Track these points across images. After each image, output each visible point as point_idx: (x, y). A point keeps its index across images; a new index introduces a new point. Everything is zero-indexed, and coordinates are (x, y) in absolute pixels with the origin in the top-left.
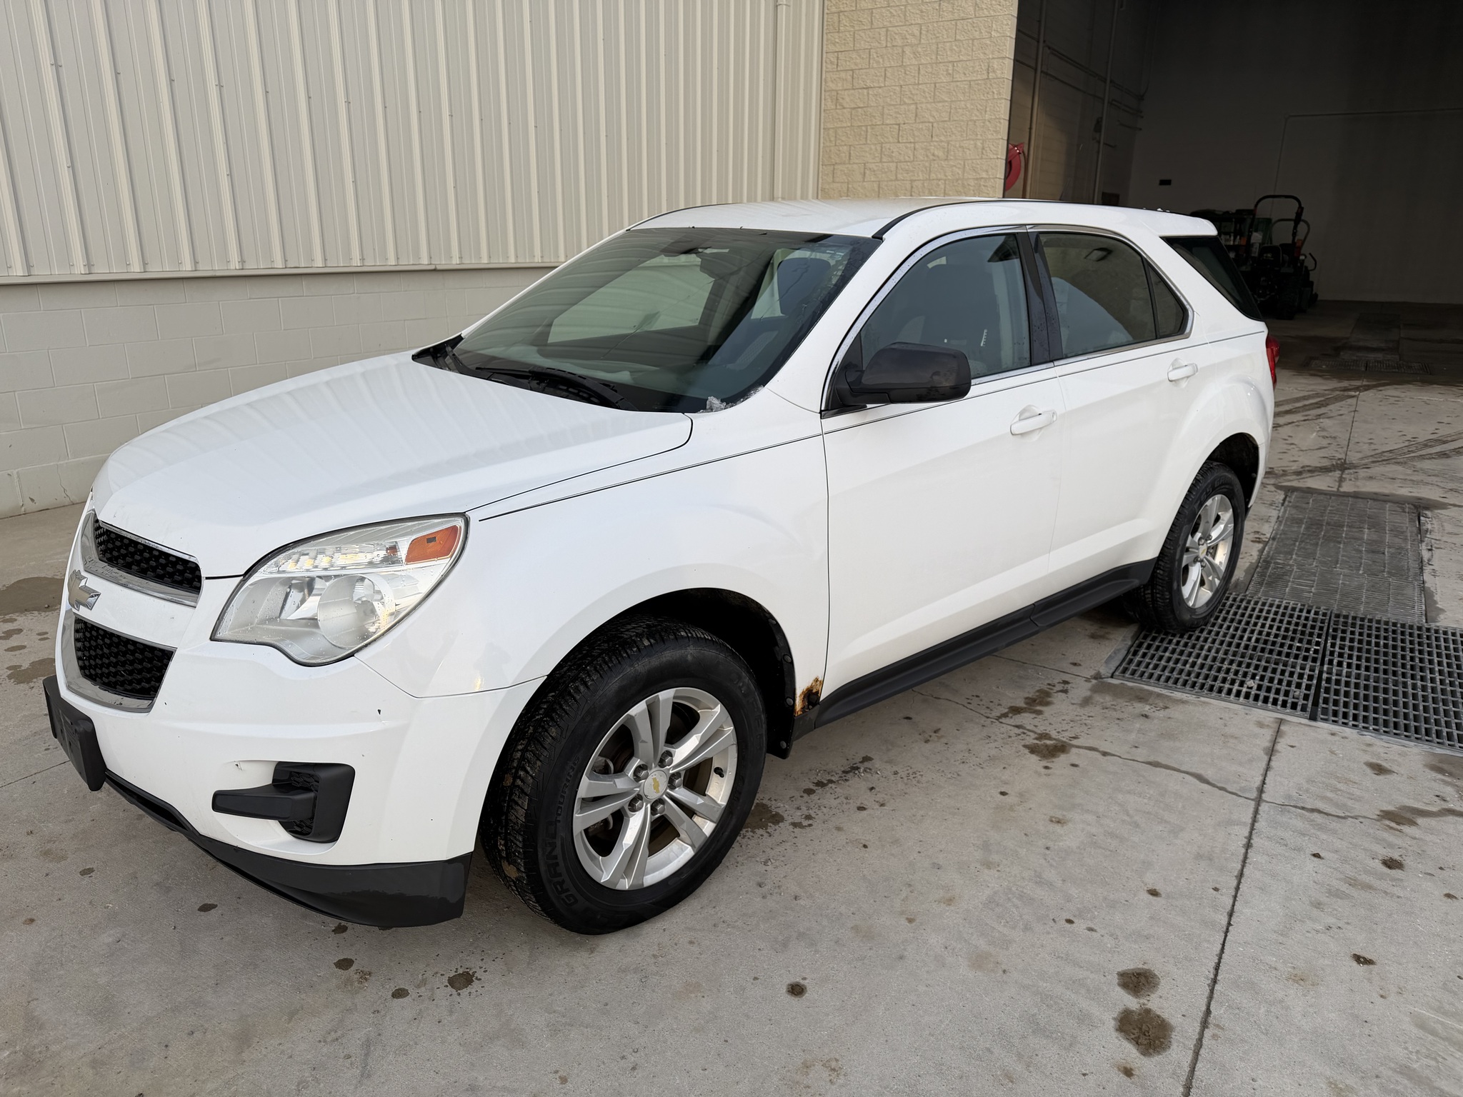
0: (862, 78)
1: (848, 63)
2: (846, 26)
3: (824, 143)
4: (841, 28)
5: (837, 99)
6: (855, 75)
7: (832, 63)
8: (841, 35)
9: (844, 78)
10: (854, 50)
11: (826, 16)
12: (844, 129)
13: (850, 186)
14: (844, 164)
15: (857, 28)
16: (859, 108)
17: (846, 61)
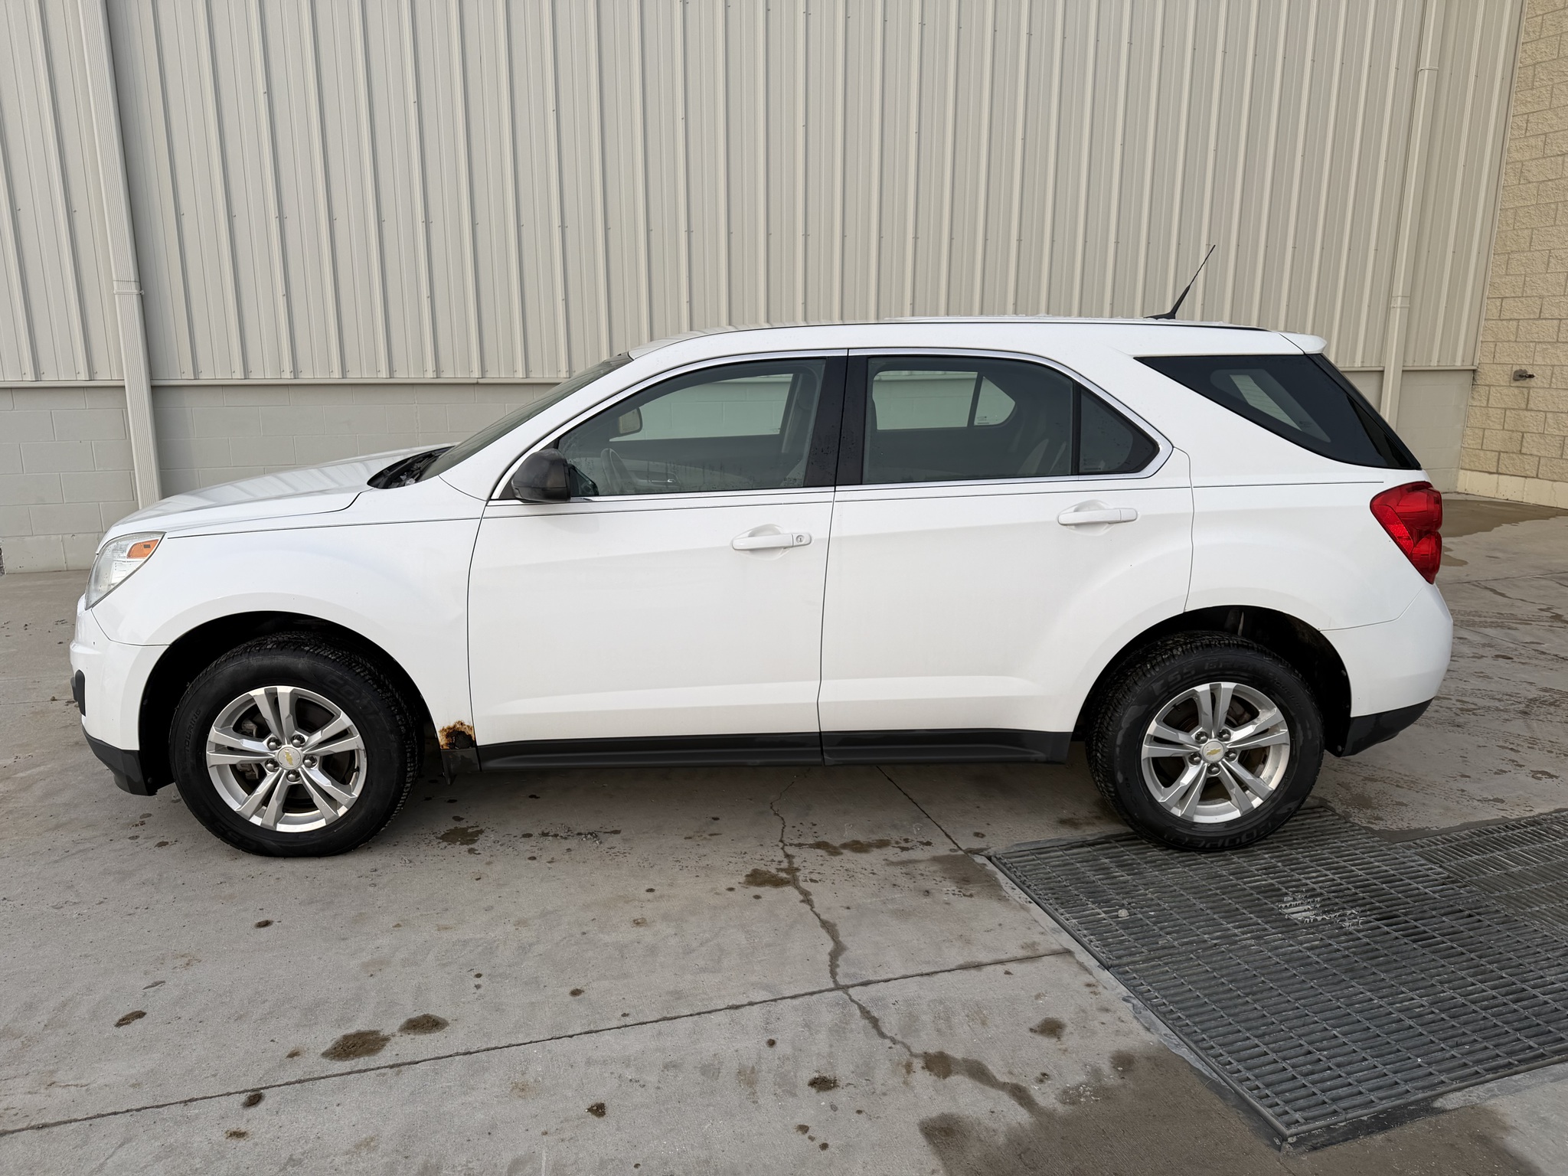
0: (1557, 143)
1: (1540, 126)
2: (1543, 80)
3: (1498, 227)
4: (1536, 84)
5: (1522, 172)
6: (1549, 141)
7: (1519, 127)
8: (1534, 92)
9: (1534, 145)
10: (1550, 109)
11: (1517, 71)
12: (1526, 209)
13: (1528, 279)
14: (1523, 252)
15: (1556, 81)
16: (1550, 180)
17: (1538, 123)
